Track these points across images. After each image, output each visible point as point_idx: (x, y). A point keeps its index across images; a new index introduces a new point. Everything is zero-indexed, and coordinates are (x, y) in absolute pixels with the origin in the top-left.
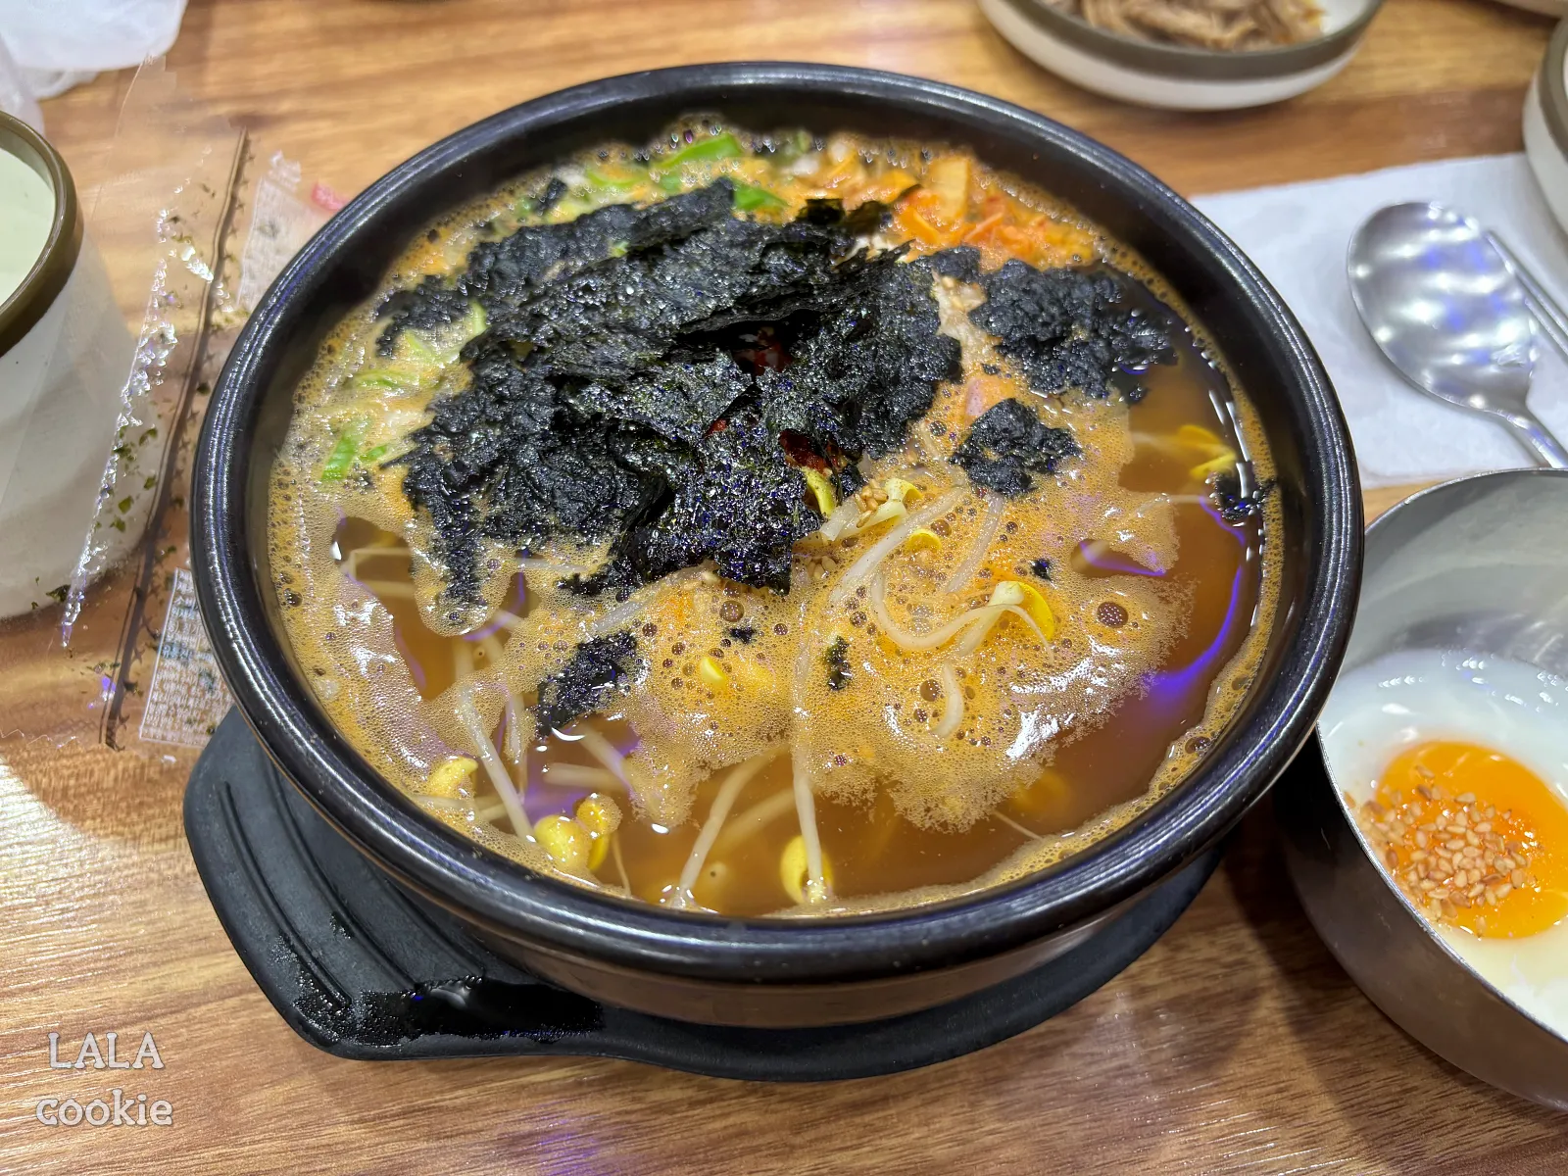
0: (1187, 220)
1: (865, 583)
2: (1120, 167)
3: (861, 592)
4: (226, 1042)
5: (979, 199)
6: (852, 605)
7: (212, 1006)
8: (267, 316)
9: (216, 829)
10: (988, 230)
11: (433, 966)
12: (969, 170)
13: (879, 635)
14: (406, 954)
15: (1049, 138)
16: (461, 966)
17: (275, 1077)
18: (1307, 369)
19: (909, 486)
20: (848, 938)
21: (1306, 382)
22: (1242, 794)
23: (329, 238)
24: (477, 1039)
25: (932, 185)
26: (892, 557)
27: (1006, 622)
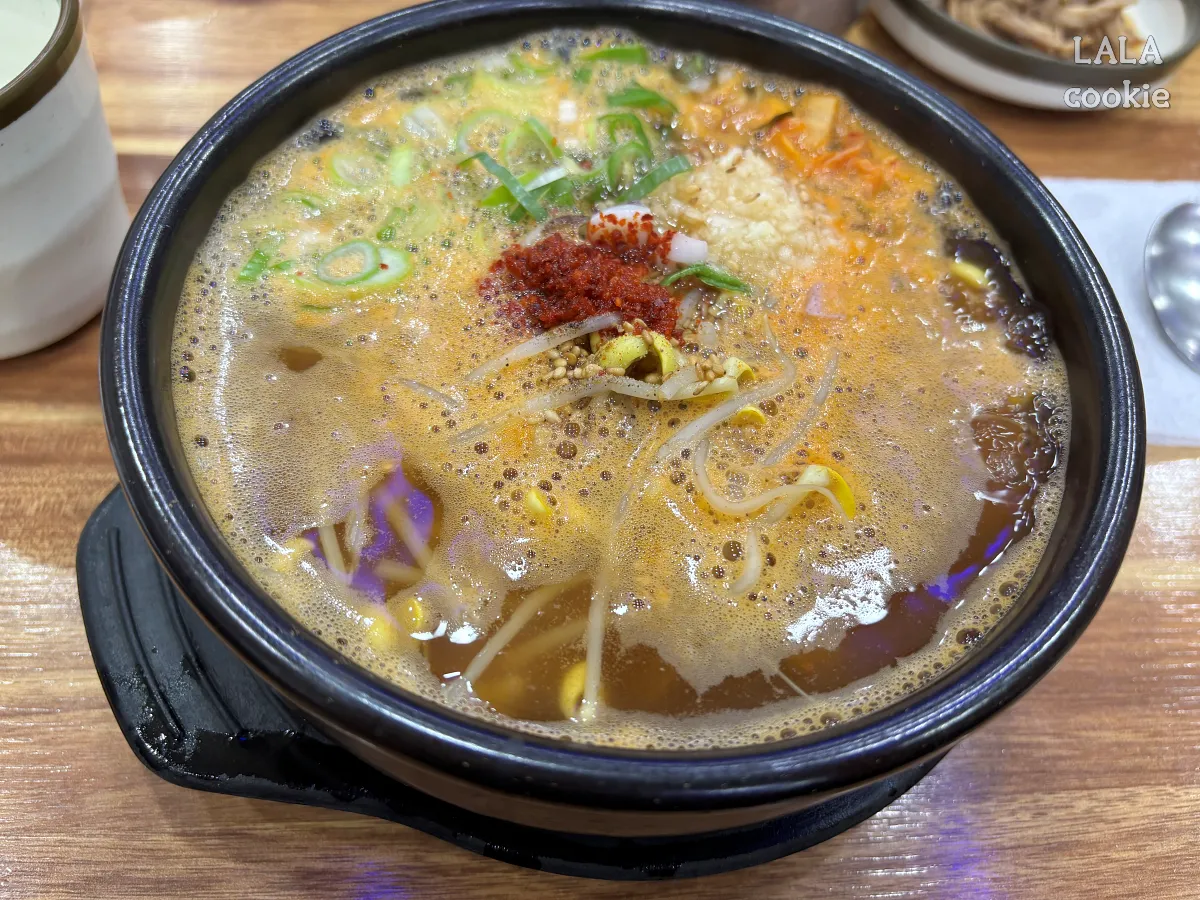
0: (1022, 181)
1: (691, 446)
2: (970, 128)
3: (686, 454)
4: (84, 746)
5: (842, 132)
6: (675, 463)
7: (79, 713)
8: (211, 134)
9: (101, 566)
10: (846, 159)
11: (261, 716)
12: (837, 107)
13: (696, 493)
14: (240, 702)
15: (911, 94)
16: (285, 721)
17: (119, 783)
18: (1111, 325)
19: (746, 366)
20: (617, 769)
21: (1108, 336)
22: (1000, 697)
23: (277, 79)
24: (285, 787)
25: (803, 115)
26: (718, 428)
27: (812, 502)
